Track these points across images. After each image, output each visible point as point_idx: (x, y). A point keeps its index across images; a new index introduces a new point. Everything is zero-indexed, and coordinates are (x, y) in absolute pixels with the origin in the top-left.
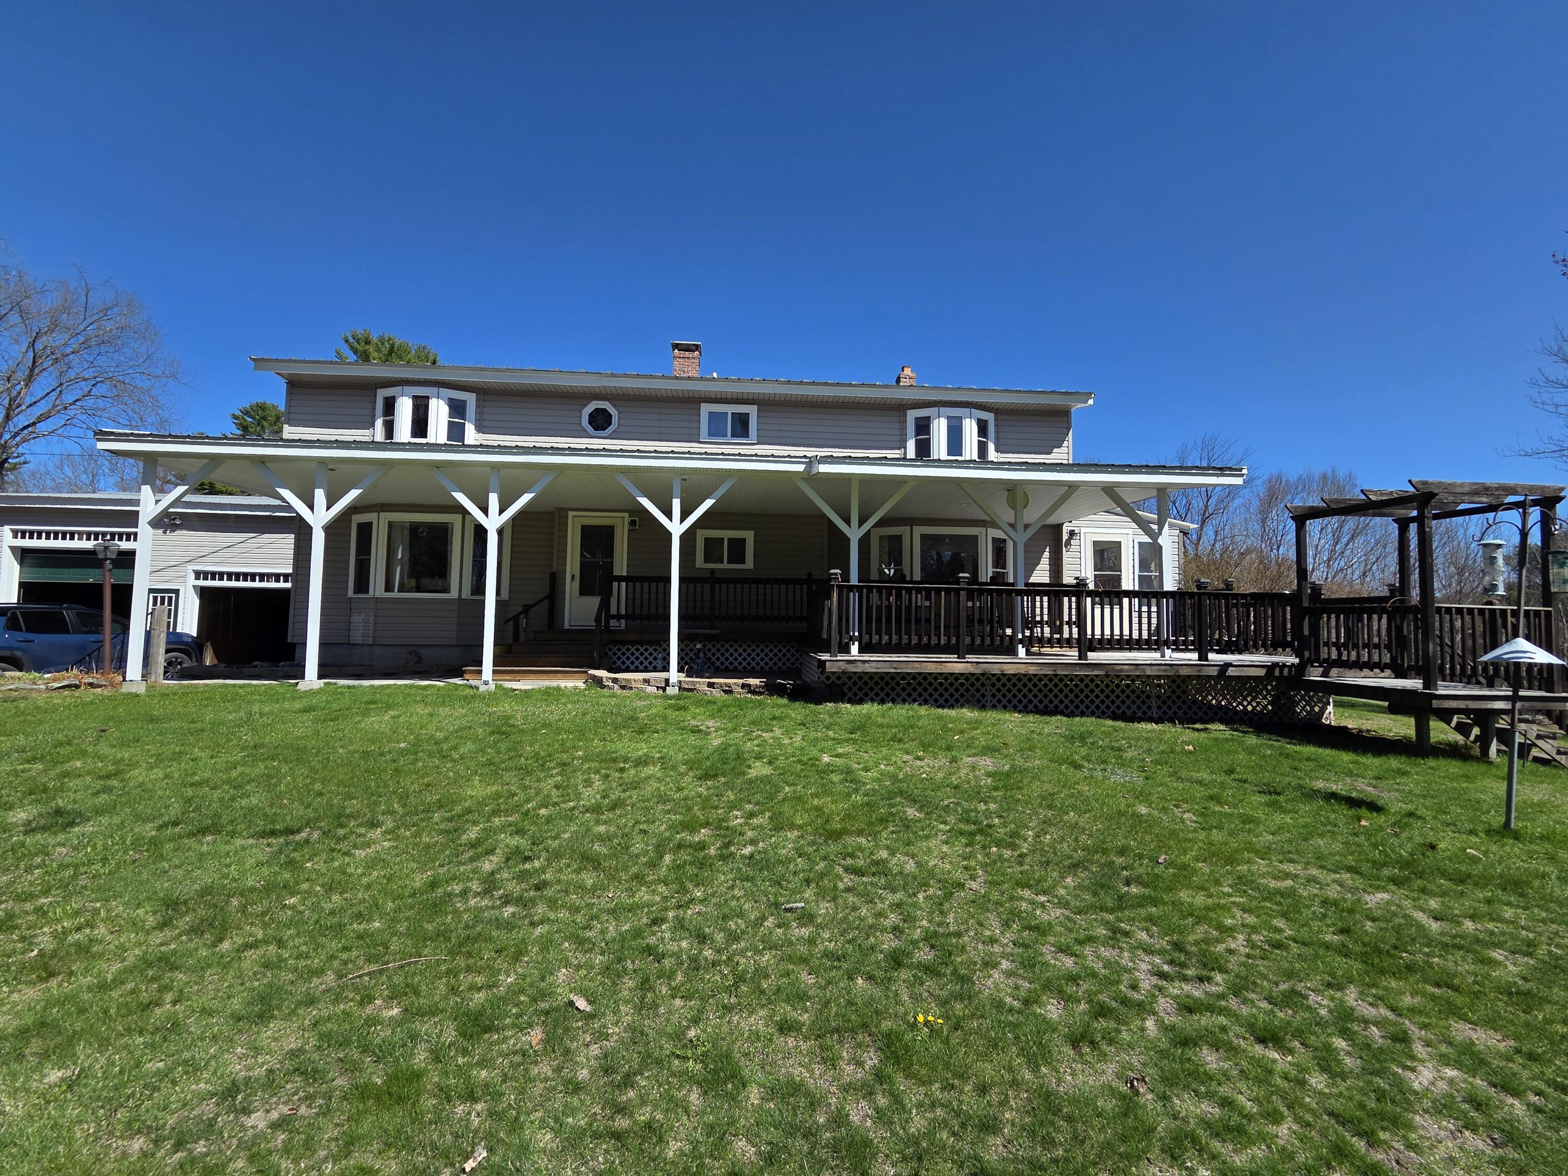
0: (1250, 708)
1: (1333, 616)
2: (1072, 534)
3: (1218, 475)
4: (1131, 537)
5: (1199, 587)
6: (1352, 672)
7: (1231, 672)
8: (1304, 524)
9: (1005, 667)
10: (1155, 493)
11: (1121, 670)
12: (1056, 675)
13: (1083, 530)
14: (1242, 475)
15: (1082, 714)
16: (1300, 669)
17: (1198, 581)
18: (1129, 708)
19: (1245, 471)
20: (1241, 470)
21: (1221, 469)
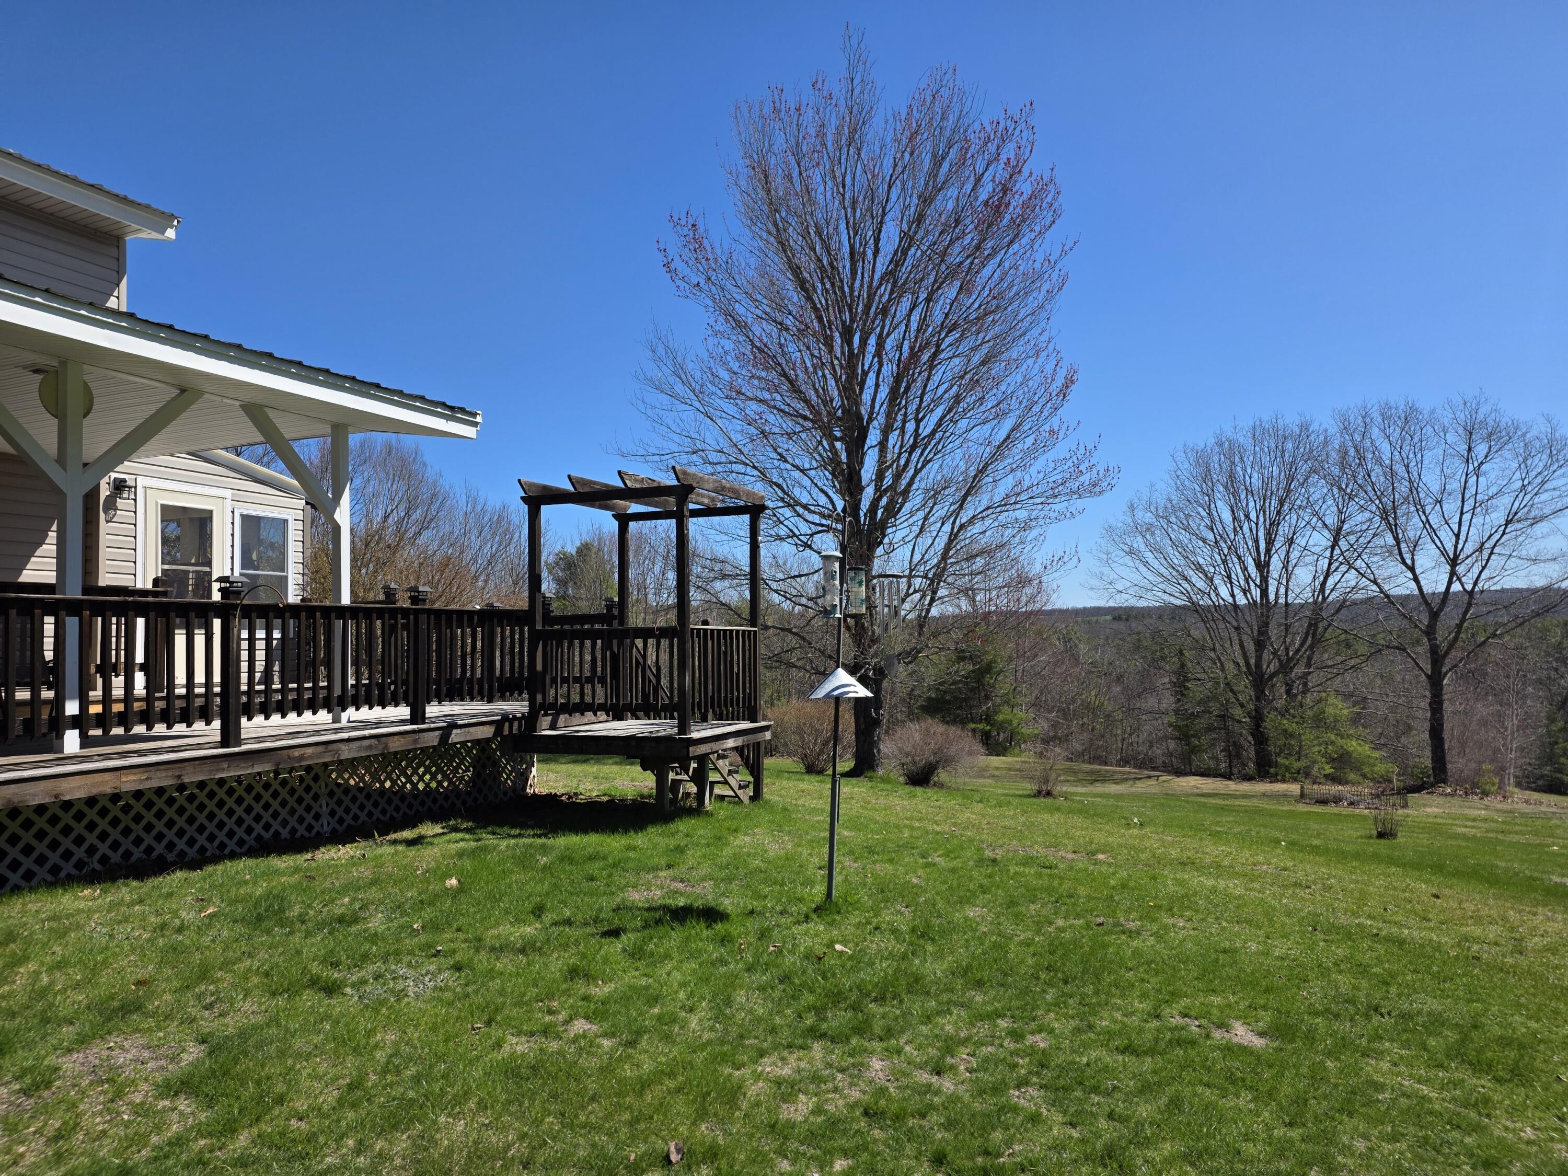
0: (421, 786)
1: (577, 642)
2: (120, 486)
3: (448, 418)
4: (229, 505)
5: (415, 600)
6: (577, 718)
7: (456, 736)
8: (538, 509)
9: (65, 784)
10: (328, 430)
11: (302, 758)
12: (181, 788)
13: (141, 482)
14: (475, 424)
15: (233, 856)
16: (531, 719)
17: (414, 589)
18: (285, 823)
19: (479, 419)
20: (474, 415)
21: (452, 408)
